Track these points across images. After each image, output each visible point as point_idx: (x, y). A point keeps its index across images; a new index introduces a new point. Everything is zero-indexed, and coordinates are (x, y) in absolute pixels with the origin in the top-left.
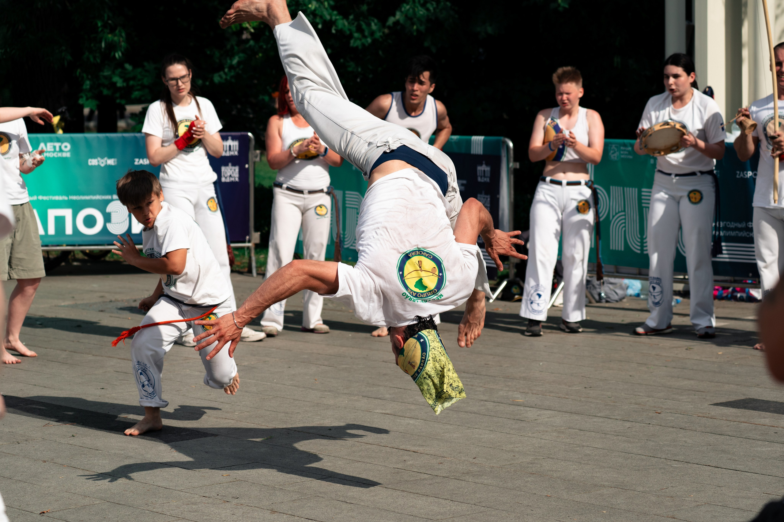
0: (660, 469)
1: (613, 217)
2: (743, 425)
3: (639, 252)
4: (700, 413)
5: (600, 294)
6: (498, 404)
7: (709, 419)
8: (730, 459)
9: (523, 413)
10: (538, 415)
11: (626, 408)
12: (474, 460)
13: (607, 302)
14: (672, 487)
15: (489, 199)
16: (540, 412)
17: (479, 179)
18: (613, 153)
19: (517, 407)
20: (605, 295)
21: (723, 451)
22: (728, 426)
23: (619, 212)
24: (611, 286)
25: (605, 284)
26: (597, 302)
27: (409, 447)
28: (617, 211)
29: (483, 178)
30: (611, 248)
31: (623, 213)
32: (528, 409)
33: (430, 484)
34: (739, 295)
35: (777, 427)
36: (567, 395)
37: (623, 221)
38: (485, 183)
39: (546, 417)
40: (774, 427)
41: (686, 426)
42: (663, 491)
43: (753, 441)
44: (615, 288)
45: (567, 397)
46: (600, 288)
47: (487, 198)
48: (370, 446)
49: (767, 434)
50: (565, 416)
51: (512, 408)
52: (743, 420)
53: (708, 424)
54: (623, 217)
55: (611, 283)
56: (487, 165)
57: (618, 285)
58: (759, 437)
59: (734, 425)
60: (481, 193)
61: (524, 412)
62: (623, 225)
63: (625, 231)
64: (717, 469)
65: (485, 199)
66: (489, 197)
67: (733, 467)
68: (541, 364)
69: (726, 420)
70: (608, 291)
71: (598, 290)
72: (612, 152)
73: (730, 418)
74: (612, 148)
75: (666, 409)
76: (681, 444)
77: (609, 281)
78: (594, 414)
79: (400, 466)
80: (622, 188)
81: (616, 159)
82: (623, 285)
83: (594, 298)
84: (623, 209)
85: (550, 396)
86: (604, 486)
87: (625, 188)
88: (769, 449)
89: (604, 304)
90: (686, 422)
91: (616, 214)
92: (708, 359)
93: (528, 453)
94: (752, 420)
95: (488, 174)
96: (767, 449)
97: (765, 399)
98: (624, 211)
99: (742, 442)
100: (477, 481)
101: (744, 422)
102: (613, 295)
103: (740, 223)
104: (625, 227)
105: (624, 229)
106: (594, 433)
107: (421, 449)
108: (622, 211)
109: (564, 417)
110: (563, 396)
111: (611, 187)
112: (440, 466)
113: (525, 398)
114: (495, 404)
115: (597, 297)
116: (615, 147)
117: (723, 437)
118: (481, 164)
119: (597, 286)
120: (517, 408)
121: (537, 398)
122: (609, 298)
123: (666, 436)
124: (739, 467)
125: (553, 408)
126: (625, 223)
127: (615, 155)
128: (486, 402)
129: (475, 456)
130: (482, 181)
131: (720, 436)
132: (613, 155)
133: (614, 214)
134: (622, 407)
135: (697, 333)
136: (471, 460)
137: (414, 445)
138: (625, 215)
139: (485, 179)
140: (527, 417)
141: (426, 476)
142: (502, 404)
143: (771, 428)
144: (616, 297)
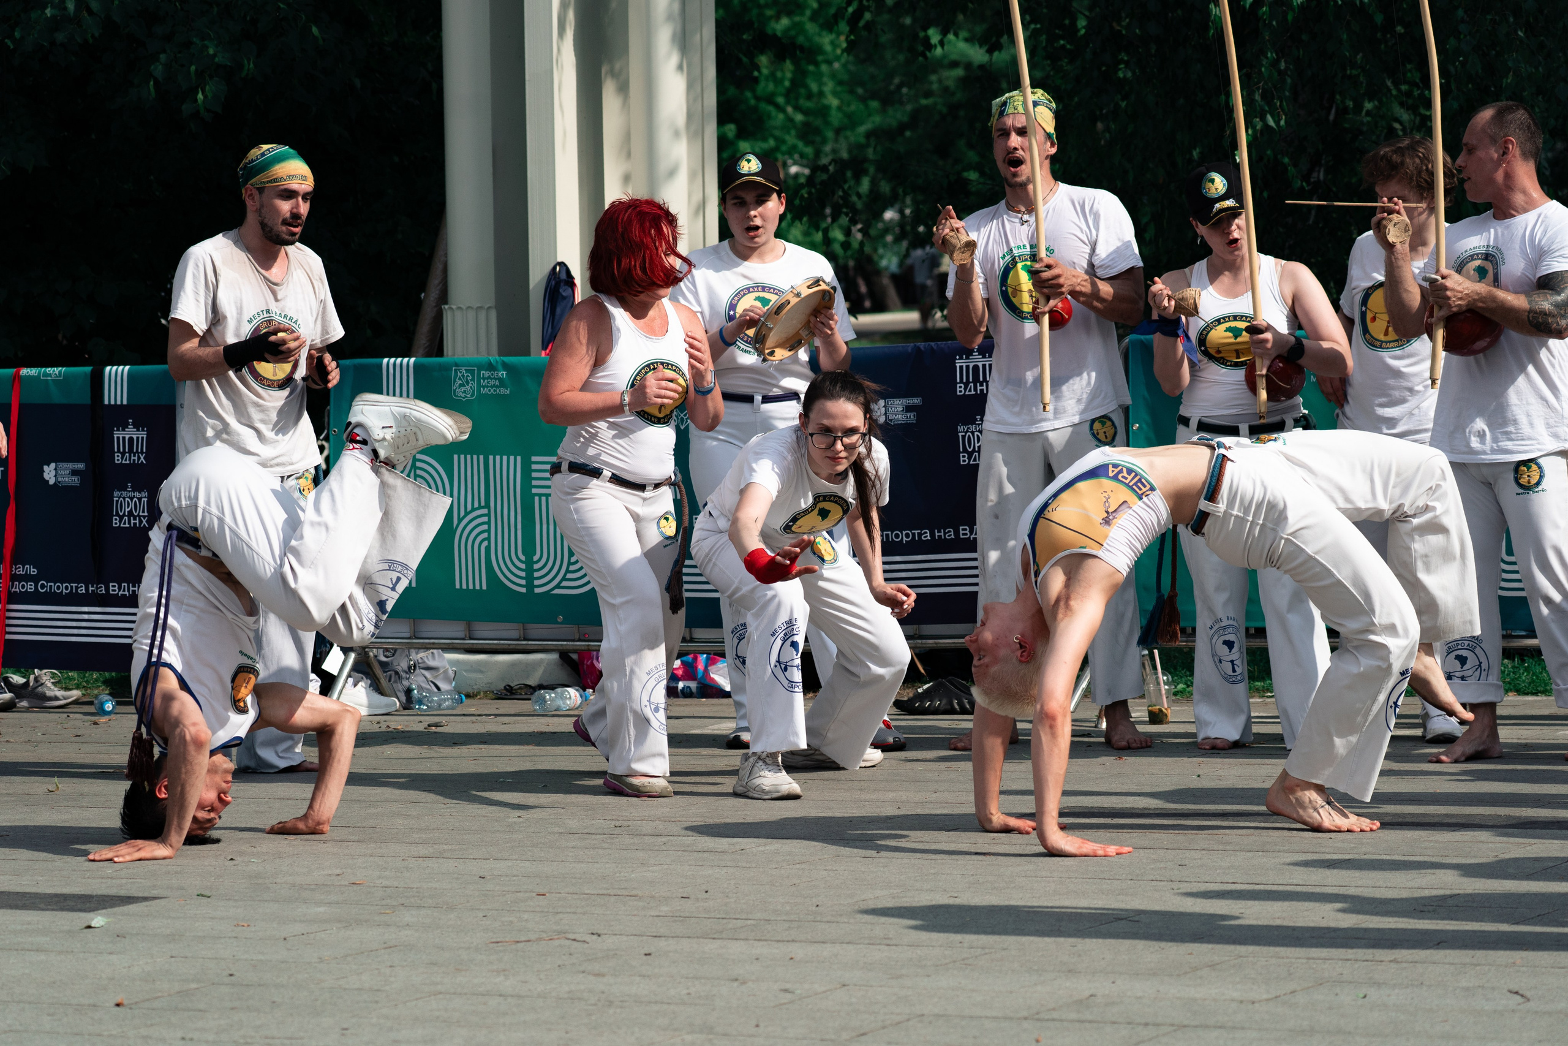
1: (460, 520)
3: (523, 590)
15: (144, 501)
17: (118, 459)
18: (461, 385)
23: (473, 510)
25: (418, 671)
28: (469, 508)
29: (127, 455)
30: (458, 587)
31: (485, 511)
37: (485, 527)
38: (133, 466)
46: (408, 679)
47: (140, 499)
54: (485, 519)
56: (137, 426)
60: (124, 488)
62: (485, 535)
63: (488, 549)
65: (135, 501)
66: (145, 494)
71: (406, 683)
72: (458, 382)
74: (458, 375)
80: (481, 458)
81: (469, 396)
84: (483, 504)
87: (491, 457)
91: (467, 513)
95: (141, 446)
98: (487, 506)
104: (488, 539)
105: (485, 543)
108: (480, 507)
111: (455, 457)
115: (401, 698)
116: (466, 371)
118: (123, 426)
119: (404, 675)
126: (488, 531)
127: (467, 388)
130: (127, 462)
132: (463, 389)
133: (462, 514)
138: (488, 515)
139: (135, 458)
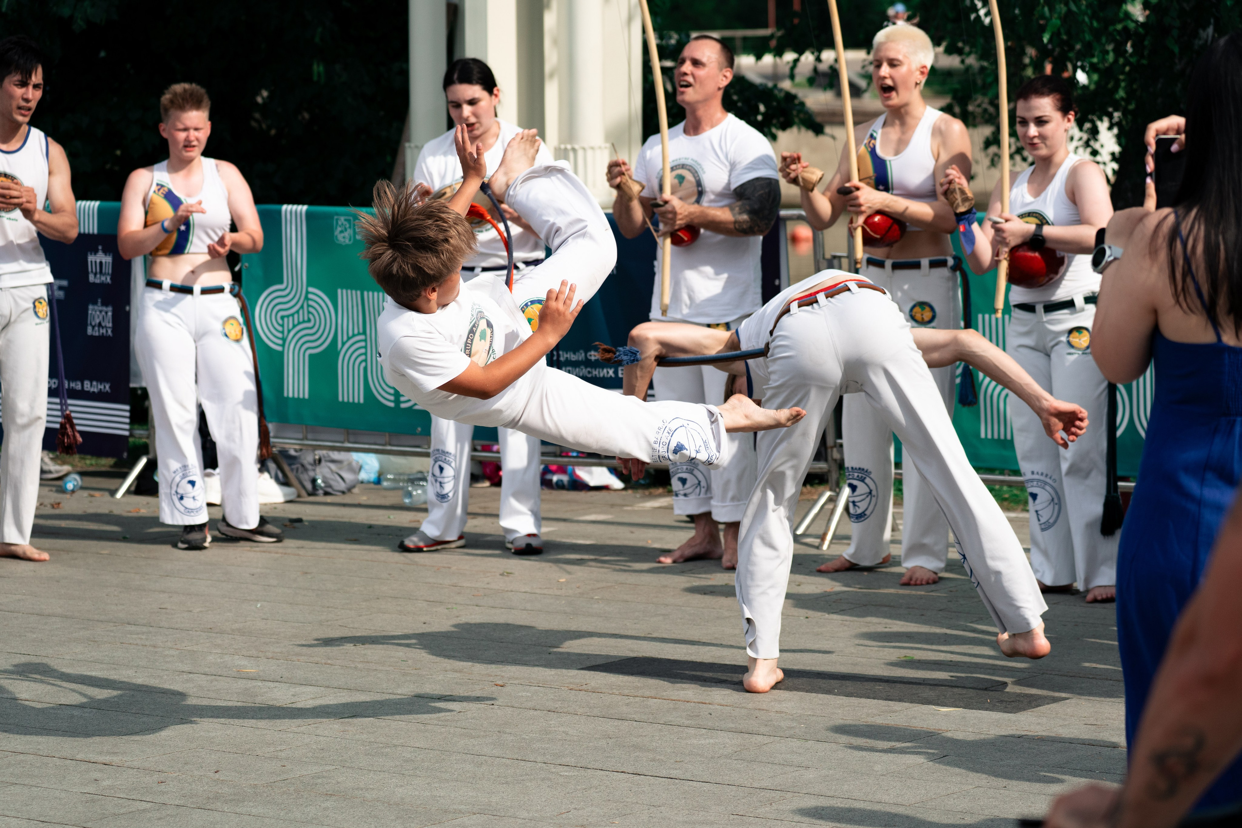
0: (543, 780)
1: (343, 344)
2: (651, 702)
3: (392, 405)
4: (571, 683)
5: (314, 481)
6: (214, 677)
7: (590, 693)
8: (653, 760)
9: (267, 692)
10: (294, 695)
11: (440, 678)
12: (217, 775)
13: (326, 494)
14: (575, 809)
15: (110, 314)
16: (294, 690)
17: (92, 278)
18: (341, 232)
19: (250, 682)
20: (323, 482)
21: (636, 747)
22: (627, 705)
23: (354, 335)
24: (333, 466)
25: (323, 463)
26: (310, 494)
27: (92, 757)
28: (351, 334)
29: (98, 276)
30: (340, 399)
31: (362, 337)
32: (271, 684)
33: (160, 819)
34: (555, 478)
35: (710, 704)
36: (329, 659)
37: (363, 351)
38: (102, 285)
39: (309, 697)
40: (705, 703)
41: (557, 706)
42: (564, 816)
43: (681, 729)
44: (340, 469)
45: (329, 662)
46: (314, 470)
47: (106, 313)
48: (22, 757)
49: (698, 716)
50: (341, 694)
51: (241, 684)
52: (648, 693)
53: (592, 702)
54: (363, 344)
55: (333, 461)
56: (105, 252)
57: (345, 463)
58: (687, 722)
59: (636, 702)
60: (95, 303)
61: (265, 690)
62: (363, 357)
63: (365, 369)
64: (638, 777)
65: (103, 313)
66: (110, 309)
67: (664, 773)
68: (259, 605)
69: (620, 694)
70: (329, 475)
71: (312, 474)
72: (339, 229)
73: (626, 692)
74: (340, 223)
75: (509, 679)
76: (560, 737)
77: (329, 456)
78: (391, 691)
79: (91, 789)
80: (359, 293)
81: (347, 241)
82: (354, 464)
83: (304, 487)
84: (361, 331)
85: (298, 660)
86: (460, 811)
87: (365, 293)
88: (712, 741)
89: (321, 498)
90: (552, 699)
91: (349, 338)
92: (545, 591)
93: (304, 759)
94: (665, 694)
95: (108, 269)
96: (707, 741)
97: (672, 658)
98: (364, 333)
99: (660, 730)
100: (238, 810)
101: (652, 698)
102: (338, 482)
103: (574, 353)
104: (365, 360)
105: (363, 364)
106: (404, 723)
107: (116, 759)
108: (359, 334)
109: (340, 697)
110: (323, 661)
111: (339, 291)
112: (163, 787)
113: (258, 666)
114: (209, 678)
115: (309, 486)
116: (346, 220)
117: (626, 723)
118: (96, 252)
119: (309, 467)
120: (250, 684)
121: (278, 666)
122: (330, 486)
123: (529, 724)
124: (674, 773)
125: (313, 682)
126: (365, 354)
127: (346, 234)
128: (191, 675)
129: (215, 768)
130: (98, 281)
131: (620, 722)
132: (342, 235)
133: (345, 338)
134: (434, 677)
135: (509, 546)
136: (212, 774)
137: (101, 753)
138: (365, 341)
139: (103, 278)
140: (276, 699)
141: (149, 805)
142: (221, 677)
143: (701, 705)
144: (342, 486)
